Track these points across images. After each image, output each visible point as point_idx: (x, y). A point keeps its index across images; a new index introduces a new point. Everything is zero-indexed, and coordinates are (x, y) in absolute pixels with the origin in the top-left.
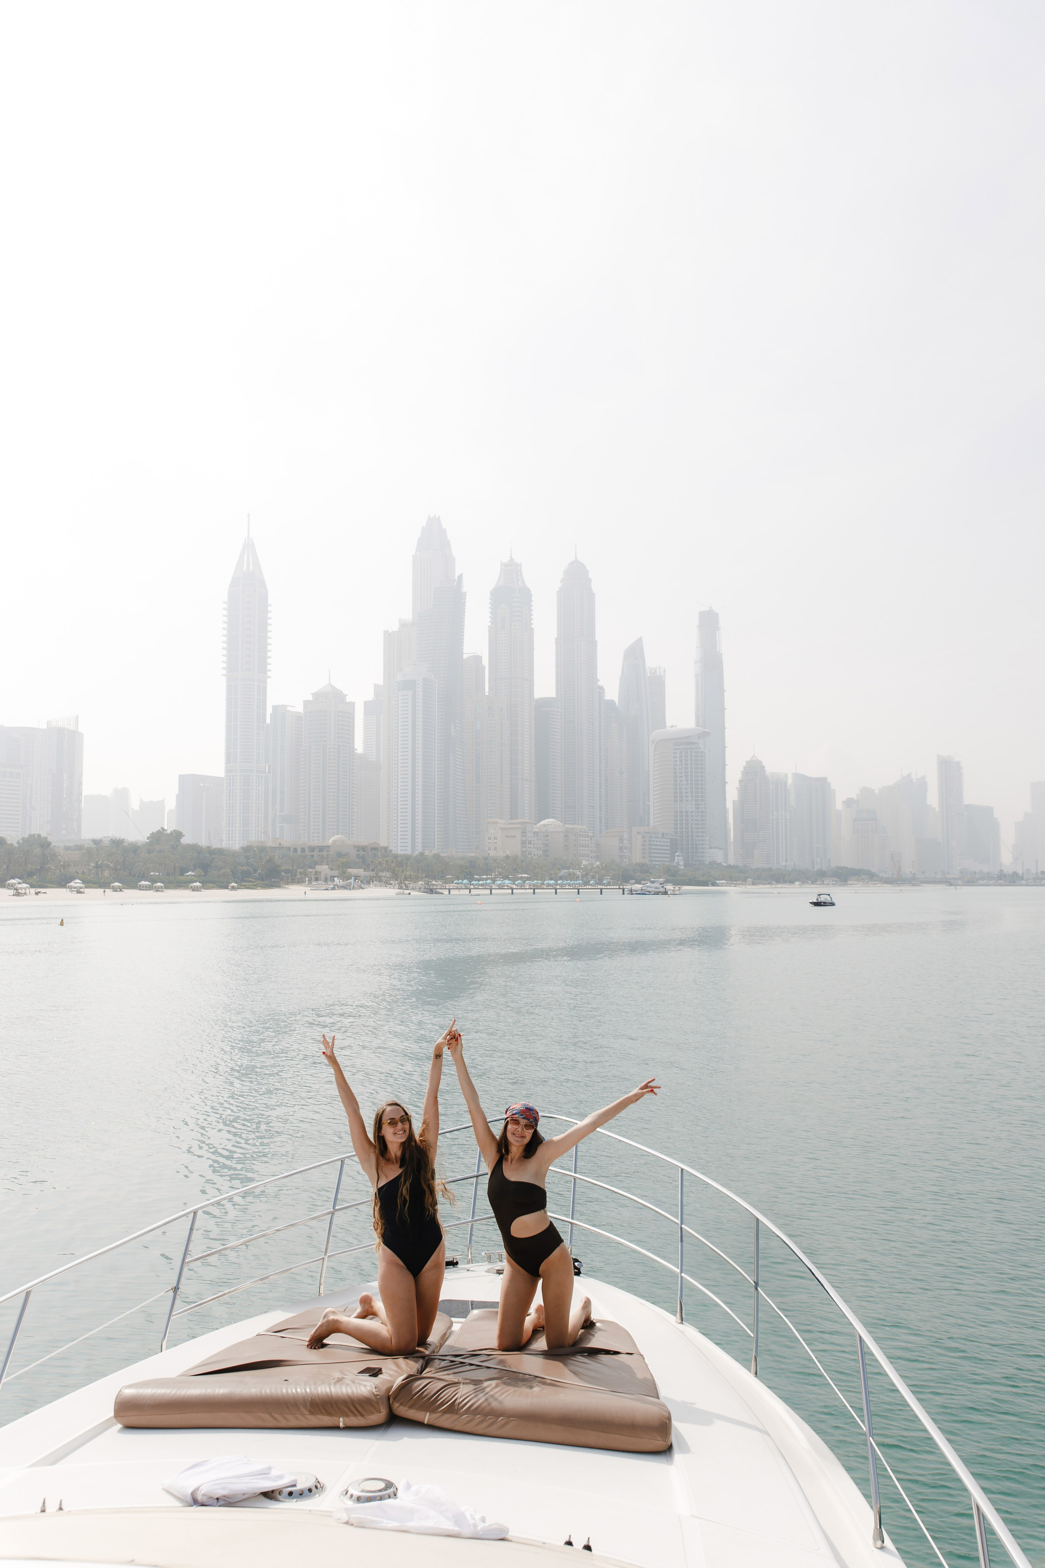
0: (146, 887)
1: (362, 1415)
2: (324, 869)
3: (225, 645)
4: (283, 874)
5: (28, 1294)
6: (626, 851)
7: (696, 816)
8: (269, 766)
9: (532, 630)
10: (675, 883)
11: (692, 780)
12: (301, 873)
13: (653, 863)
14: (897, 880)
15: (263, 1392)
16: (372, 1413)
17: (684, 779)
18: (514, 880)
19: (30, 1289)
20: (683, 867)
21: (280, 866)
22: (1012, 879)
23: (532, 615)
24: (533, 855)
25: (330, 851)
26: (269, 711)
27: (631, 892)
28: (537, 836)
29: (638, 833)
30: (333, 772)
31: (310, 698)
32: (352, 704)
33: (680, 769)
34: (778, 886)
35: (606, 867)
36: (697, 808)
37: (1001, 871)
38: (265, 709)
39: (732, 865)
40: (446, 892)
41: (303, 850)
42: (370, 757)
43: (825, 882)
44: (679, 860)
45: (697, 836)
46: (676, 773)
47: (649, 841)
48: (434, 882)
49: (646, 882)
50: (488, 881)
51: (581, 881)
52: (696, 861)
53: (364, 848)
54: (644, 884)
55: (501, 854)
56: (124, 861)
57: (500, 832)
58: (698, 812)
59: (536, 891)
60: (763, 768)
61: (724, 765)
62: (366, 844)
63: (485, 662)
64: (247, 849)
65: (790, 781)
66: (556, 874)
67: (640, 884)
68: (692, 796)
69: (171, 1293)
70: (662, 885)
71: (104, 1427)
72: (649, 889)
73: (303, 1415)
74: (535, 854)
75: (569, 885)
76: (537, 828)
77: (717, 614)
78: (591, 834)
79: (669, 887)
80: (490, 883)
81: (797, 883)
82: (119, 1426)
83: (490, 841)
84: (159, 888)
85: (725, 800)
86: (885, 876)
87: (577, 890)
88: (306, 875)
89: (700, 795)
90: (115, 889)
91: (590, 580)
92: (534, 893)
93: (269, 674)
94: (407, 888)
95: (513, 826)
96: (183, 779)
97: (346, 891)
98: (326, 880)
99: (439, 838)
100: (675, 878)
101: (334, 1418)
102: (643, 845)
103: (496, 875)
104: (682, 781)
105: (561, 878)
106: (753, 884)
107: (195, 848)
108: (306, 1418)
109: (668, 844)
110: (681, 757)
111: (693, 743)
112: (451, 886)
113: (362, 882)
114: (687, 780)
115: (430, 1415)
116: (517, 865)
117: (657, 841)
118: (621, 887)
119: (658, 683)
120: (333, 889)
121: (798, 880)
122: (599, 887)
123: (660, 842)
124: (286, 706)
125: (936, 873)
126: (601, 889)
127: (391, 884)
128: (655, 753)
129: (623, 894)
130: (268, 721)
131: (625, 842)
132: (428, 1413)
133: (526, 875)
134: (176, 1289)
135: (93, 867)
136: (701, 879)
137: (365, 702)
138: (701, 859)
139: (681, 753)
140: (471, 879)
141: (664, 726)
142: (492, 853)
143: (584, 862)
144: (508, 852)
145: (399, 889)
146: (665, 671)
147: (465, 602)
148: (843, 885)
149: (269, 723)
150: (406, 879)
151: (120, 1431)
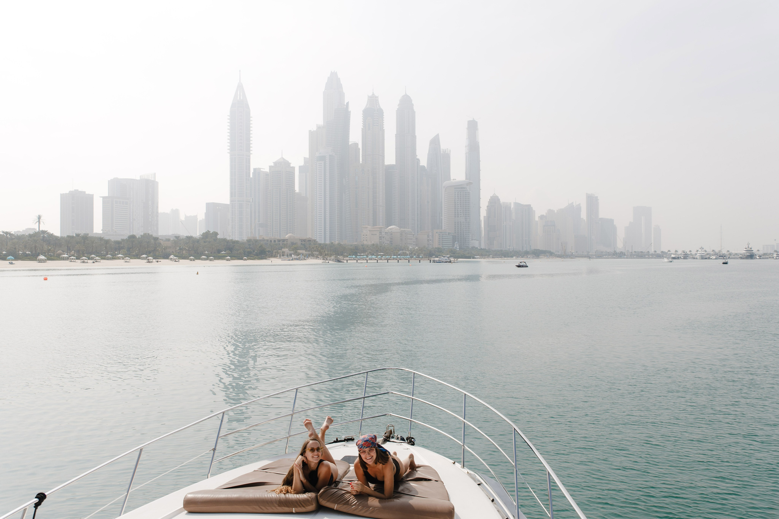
0: (204, 259)
1: (304, 507)
2: (286, 250)
3: (229, 138)
4: (267, 253)
5: (141, 450)
6: (431, 241)
7: (465, 224)
8: (252, 199)
9: (384, 130)
10: (455, 258)
11: (463, 206)
12: (275, 252)
13: (444, 247)
14: (564, 255)
15: (256, 496)
16: (309, 505)
17: (459, 206)
18: (377, 256)
19: (142, 448)
20: (458, 250)
21: (266, 249)
22: (620, 255)
23: (384, 123)
24: (385, 243)
25: (288, 242)
26: (252, 171)
27: (434, 261)
28: (387, 234)
29: (437, 233)
30: (284, 202)
31: (272, 165)
32: (294, 168)
33: (457, 201)
34: (505, 259)
35: (421, 249)
36: (465, 220)
37: (615, 251)
38: (249, 170)
39: (483, 248)
40: (345, 262)
41: (275, 241)
42: (302, 194)
43: (528, 257)
44: (457, 246)
45: (466, 234)
46: (455, 203)
47: (442, 236)
48: (339, 257)
49: (441, 257)
50: (365, 256)
51: (409, 256)
52: (465, 246)
53: (304, 240)
54: (440, 258)
55: (369, 243)
56: (193, 246)
57: (368, 232)
58: (466, 222)
59: (389, 261)
60: (499, 200)
61: (479, 198)
62: (305, 238)
63: (360, 146)
64: (249, 241)
65: (512, 206)
66: (397, 253)
67: (438, 258)
68: (463, 214)
69: (212, 452)
70: (448, 258)
71: (178, 512)
72: (442, 260)
73: (275, 507)
74: (386, 243)
75: (403, 258)
76: (387, 230)
77: (477, 122)
78: (414, 233)
79: (452, 259)
80: (366, 257)
81: (514, 257)
82: (186, 512)
83: (364, 237)
84: (211, 259)
85: (480, 216)
86: (558, 254)
87: (408, 261)
88: (278, 253)
89: (467, 213)
90: (191, 260)
91: (413, 105)
92: (388, 262)
93: (251, 152)
94: (327, 260)
95: (375, 229)
96: (208, 205)
97: (298, 261)
98: (287, 256)
99: (337, 235)
100: (455, 255)
101: (290, 508)
102: (439, 239)
103: (368, 253)
104: (458, 207)
105: (399, 255)
106: (493, 258)
107: (224, 240)
108: (277, 508)
109: (451, 238)
110: (458, 195)
111: (464, 188)
112: (348, 258)
113: (305, 257)
114: (461, 207)
115: (337, 505)
116: (378, 248)
117: (446, 237)
118: (429, 259)
119: (446, 157)
120: (292, 260)
121: (514, 256)
122: (419, 259)
123: (448, 237)
124: (260, 168)
125: (583, 252)
126: (420, 260)
127: (319, 258)
128: (445, 193)
129: (430, 262)
130: (251, 176)
131: (430, 237)
132: (336, 505)
133: (382, 254)
134: (214, 450)
135: (178, 249)
136: (467, 255)
137: (299, 166)
138: (467, 245)
139: (458, 192)
140: (356, 255)
141: (450, 179)
142: (365, 243)
143: (411, 247)
144: (373, 242)
145: (323, 260)
146: (450, 151)
147: (350, 116)
148: (537, 258)
149: (252, 177)
150: (325, 255)
151: (186, 514)
